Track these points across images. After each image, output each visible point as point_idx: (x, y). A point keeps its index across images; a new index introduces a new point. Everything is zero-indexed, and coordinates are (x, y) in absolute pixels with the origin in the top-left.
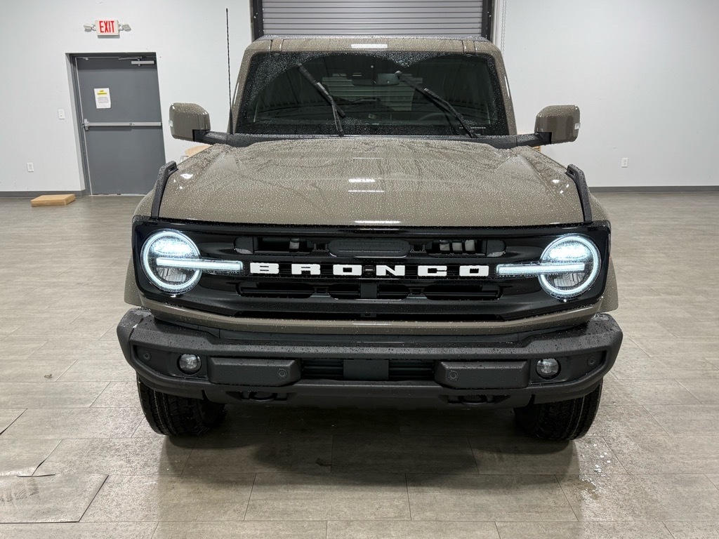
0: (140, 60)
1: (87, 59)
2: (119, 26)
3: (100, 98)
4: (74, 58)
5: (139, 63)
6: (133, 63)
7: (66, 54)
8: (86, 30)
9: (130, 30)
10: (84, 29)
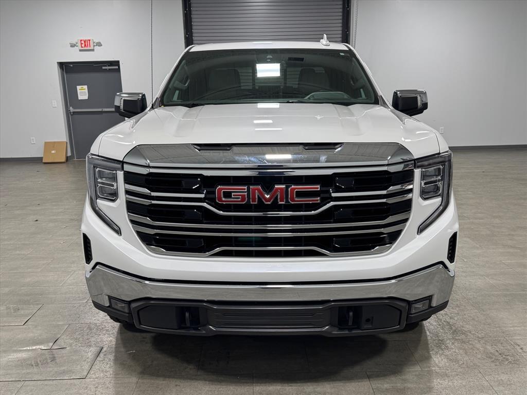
0: (109, 66)
1: (72, 66)
2: (94, 43)
3: (81, 92)
4: (62, 65)
5: (108, 68)
6: (104, 68)
7: (58, 63)
9: (101, 45)
10: (70, 45)
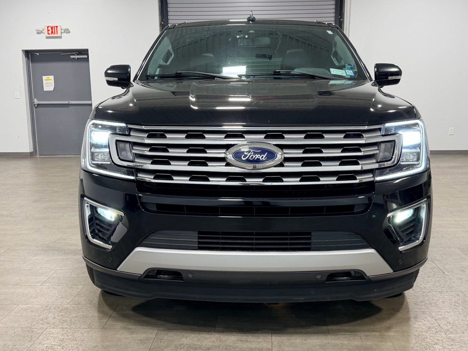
0: (77, 55)
1: (38, 54)
2: (62, 29)
3: (46, 83)
4: (27, 53)
5: (76, 57)
6: (72, 57)
7: (22, 50)
8: (38, 33)
9: (70, 32)
10: (36, 32)
